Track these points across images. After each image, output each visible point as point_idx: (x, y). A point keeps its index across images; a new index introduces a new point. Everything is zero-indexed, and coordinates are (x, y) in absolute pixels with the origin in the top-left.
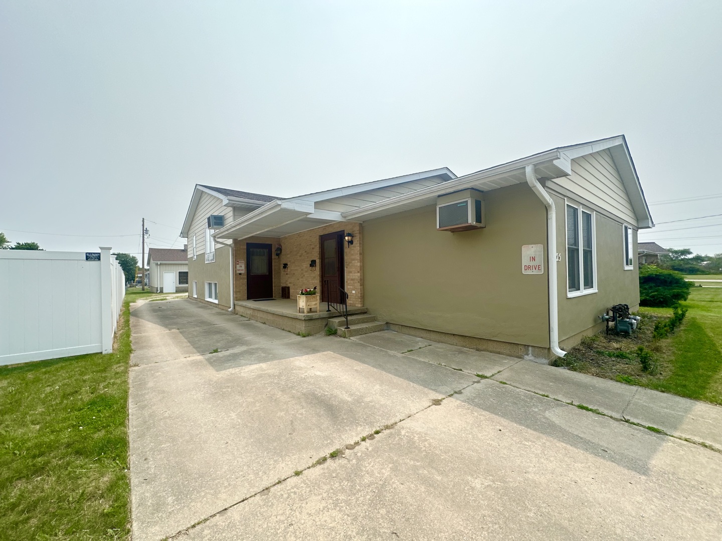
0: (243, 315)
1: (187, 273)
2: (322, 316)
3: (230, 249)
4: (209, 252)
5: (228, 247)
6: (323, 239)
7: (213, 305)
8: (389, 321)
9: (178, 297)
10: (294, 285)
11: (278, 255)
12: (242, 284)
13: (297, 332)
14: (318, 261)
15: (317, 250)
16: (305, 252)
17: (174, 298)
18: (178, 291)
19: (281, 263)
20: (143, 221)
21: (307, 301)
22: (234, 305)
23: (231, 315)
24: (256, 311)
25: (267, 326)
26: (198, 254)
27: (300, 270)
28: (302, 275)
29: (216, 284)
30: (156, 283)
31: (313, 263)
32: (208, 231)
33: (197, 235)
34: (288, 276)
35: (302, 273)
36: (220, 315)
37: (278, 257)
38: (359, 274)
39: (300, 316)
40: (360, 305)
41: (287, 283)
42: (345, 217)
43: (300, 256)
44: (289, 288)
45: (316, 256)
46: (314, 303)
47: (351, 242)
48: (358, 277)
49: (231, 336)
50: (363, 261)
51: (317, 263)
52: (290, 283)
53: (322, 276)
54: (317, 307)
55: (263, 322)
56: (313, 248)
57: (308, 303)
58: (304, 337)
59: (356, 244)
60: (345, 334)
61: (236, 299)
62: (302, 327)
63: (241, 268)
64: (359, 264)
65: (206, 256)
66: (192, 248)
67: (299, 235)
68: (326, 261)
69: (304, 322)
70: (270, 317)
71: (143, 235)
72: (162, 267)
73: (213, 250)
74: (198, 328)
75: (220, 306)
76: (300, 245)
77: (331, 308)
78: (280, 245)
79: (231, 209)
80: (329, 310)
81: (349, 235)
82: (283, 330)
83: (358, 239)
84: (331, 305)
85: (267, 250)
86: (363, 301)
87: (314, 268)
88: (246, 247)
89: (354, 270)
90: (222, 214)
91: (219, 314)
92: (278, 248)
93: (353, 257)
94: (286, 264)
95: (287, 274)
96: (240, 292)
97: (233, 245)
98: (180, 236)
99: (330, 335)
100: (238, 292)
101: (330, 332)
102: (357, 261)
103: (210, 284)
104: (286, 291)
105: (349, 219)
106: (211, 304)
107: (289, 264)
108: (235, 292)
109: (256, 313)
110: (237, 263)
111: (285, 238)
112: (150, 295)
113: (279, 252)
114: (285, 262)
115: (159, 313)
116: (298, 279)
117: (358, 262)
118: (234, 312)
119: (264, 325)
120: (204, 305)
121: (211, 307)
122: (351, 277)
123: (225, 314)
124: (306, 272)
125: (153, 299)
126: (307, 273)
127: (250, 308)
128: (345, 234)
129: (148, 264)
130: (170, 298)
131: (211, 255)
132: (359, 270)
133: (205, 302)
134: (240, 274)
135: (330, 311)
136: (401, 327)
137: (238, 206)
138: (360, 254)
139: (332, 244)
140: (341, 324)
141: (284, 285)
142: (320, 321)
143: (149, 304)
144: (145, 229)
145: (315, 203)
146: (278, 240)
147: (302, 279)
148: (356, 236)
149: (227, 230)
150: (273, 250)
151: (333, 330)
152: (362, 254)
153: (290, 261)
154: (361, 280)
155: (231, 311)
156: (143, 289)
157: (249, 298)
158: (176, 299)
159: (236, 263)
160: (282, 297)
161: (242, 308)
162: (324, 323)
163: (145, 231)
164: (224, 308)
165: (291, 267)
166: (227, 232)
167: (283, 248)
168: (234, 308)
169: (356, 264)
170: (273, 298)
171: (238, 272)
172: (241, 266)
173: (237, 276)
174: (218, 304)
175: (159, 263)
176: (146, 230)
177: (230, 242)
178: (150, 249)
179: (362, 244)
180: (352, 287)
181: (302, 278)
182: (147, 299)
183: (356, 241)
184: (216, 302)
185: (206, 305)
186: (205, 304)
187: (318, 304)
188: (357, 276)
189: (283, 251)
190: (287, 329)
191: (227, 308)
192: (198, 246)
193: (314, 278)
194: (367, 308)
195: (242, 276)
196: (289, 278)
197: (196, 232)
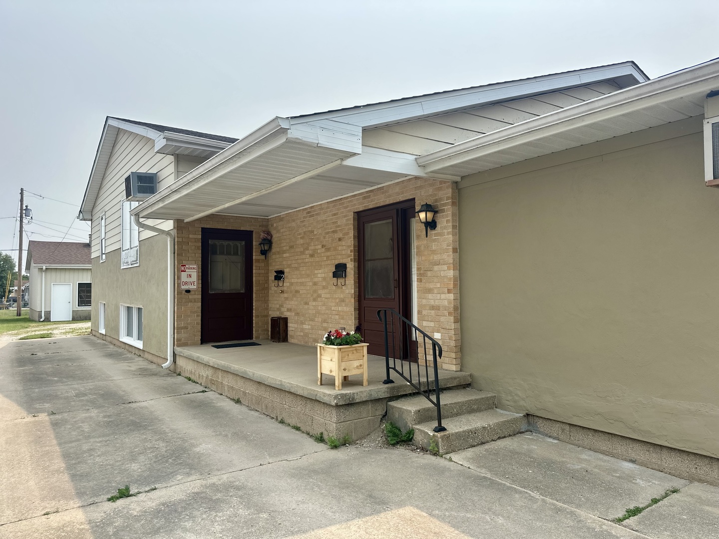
0: (193, 377)
1: (89, 285)
2: (375, 396)
3: (169, 239)
4: (128, 247)
5: (164, 236)
6: (363, 219)
7: (134, 350)
8: (533, 411)
9: (73, 331)
10: (297, 314)
11: (264, 253)
12: (191, 312)
13: (317, 431)
14: (351, 267)
15: (349, 242)
16: (323, 246)
17: (65, 333)
18: (77, 318)
19: (270, 268)
20: (22, 194)
21: (341, 360)
22: (174, 355)
23: (168, 375)
24: (220, 374)
25: (244, 409)
26: (109, 250)
27: (311, 284)
28: (315, 295)
29: (139, 310)
30: (38, 302)
31: (340, 271)
32: (127, 204)
33: (108, 214)
34: (286, 295)
35: (315, 291)
36: (145, 376)
37: (263, 257)
38: (451, 296)
39: (324, 394)
40: (454, 368)
41: (283, 309)
42: (424, 166)
43: (312, 256)
44: (286, 320)
45: (346, 254)
46: (356, 363)
47: (431, 225)
48: (449, 302)
49: (163, 440)
50: (460, 266)
51: (348, 270)
52: (289, 310)
53: (359, 296)
54: (362, 374)
55: (236, 398)
56: (340, 240)
57: (344, 365)
58: (335, 447)
59: (445, 228)
60: (437, 445)
61: (179, 343)
62: (330, 423)
63: (189, 280)
64: (451, 273)
65: (123, 253)
66: (98, 241)
67: (310, 212)
68: (369, 265)
69: (334, 412)
70: (251, 389)
71: (21, 217)
72: (49, 274)
73: (136, 243)
74: (94, 413)
75: (146, 355)
76: (312, 232)
77: (393, 375)
78: (269, 233)
79: (171, 158)
80: (388, 381)
81: (427, 208)
82: (282, 422)
83: (450, 218)
84: (394, 369)
85: (243, 243)
86: (462, 359)
87: (341, 281)
88: (200, 237)
89: (438, 285)
90: (153, 171)
91: (144, 373)
92: (264, 239)
93: (436, 257)
94: (282, 272)
95: (282, 292)
96: (186, 328)
97: (174, 233)
98: (78, 218)
99: (398, 443)
100: (182, 328)
101: (395, 435)
102: (445, 267)
103: (129, 309)
104: (281, 327)
105: (432, 172)
106: (130, 349)
107: (286, 270)
108: (177, 329)
109: (220, 377)
110: (183, 268)
111: (280, 219)
112: (26, 325)
113: (266, 248)
114: (278, 268)
115: (28, 368)
116: (306, 303)
117: (449, 269)
118: (175, 371)
119: (237, 406)
120: (116, 349)
121: (129, 355)
122: (432, 302)
123: (155, 375)
124: (324, 288)
125: (29, 334)
126: (326, 291)
127: (206, 365)
128: (417, 208)
129: (28, 268)
130: (59, 333)
131: (133, 252)
132: (451, 286)
133: (119, 344)
134: (188, 291)
135: (392, 382)
136: (567, 427)
137: (186, 152)
138: (455, 250)
139: (383, 231)
140: (422, 416)
141: (275, 314)
142: (370, 406)
143: (18, 345)
144: (24, 208)
145: (365, 130)
146: (266, 224)
147: (314, 303)
148: (443, 211)
149: (162, 199)
150: (254, 243)
151: (404, 432)
152: (459, 250)
153: (289, 266)
154: (455, 308)
155: (168, 368)
156: (19, 314)
157: (205, 340)
158: (69, 336)
159: (179, 267)
160: (272, 338)
161: (191, 362)
162: (380, 412)
163: (25, 212)
164: (155, 360)
165: (291, 278)
166: (161, 205)
167: (274, 240)
168: (175, 361)
169: (442, 274)
170: (254, 340)
171: (183, 287)
172: (190, 276)
173: (181, 294)
174: (143, 351)
175: (44, 268)
176: (27, 209)
177: (168, 225)
178: (31, 243)
179: (459, 228)
180: (432, 324)
181: (315, 300)
182: (17, 334)
183: (445, 222)
184: (139, 344)
185: (120, 350)
186: (120, 347)
187: (365, 366)
188: (447, 299)
189: (274, 245)
190: (293, 422)
191: (159, 361)
192: (108, 235)
193: (342, 300)
194: (471, 376)
195: (191, 296)
196: (286, 299)
197: (106, 208)
